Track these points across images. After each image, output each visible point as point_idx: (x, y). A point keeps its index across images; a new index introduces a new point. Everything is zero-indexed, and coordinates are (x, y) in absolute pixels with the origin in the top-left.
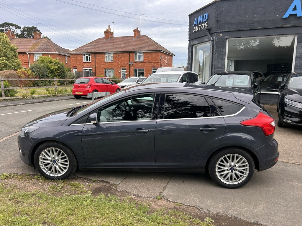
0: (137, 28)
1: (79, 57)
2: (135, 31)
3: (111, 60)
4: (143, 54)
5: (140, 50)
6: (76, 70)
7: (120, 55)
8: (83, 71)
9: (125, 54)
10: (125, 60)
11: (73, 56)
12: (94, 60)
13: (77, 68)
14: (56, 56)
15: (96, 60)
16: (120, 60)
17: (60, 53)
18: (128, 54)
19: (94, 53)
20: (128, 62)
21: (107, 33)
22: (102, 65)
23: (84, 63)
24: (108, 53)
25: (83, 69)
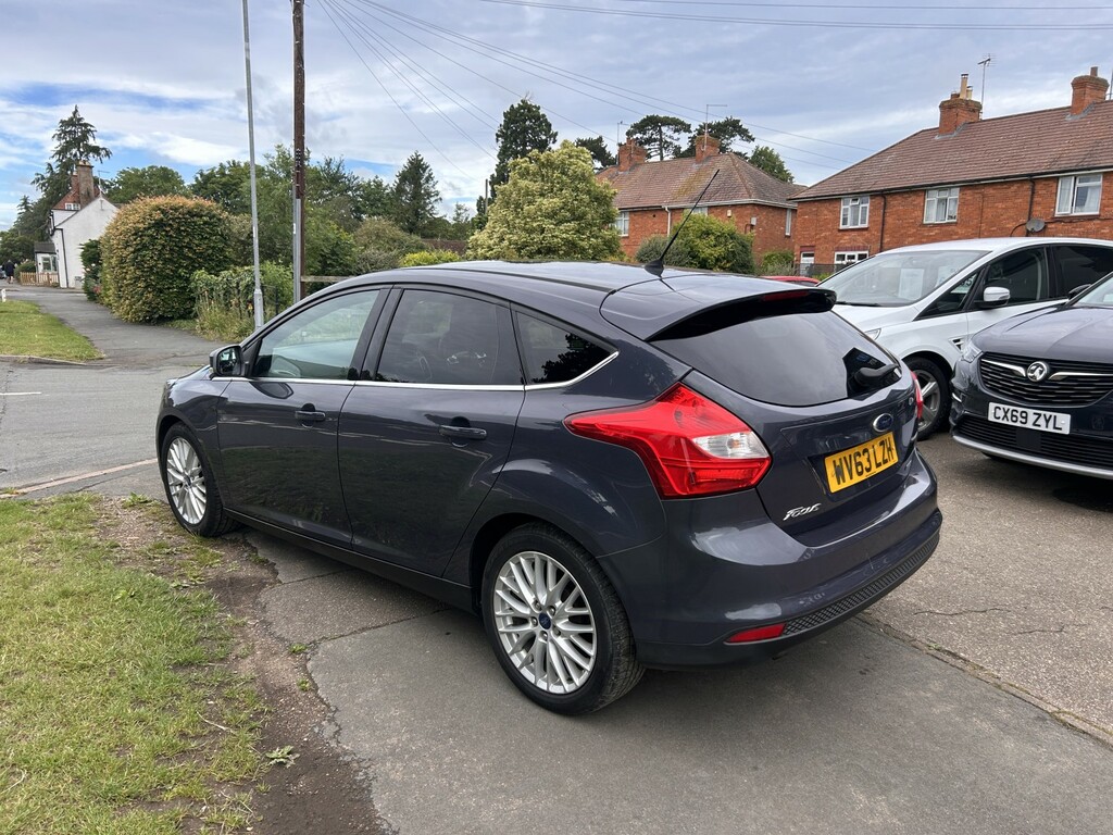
0: (1094, 70)
1: (826, 212)
2: (1079, 84)
3: (951, 217)
4: (1100, 183)
5: (1085, 165)
6: (811, 260)
7: (990, 191)
8: (836, 262)
9: (1014, 188)
10: (1011, 213)
11: (807, 208)
12: (880, 219)
13: (816, 253)
14: (748, 211)
15: (889, 220)
16: (988, 213)
17: (767, 202)
18: (1028, 186)
19: (882, 191)
20: (1022, 221)
21: (950, 107)
22: (910, 236)
23: (840, 234)
24: (940, 190)
25: (837, 253)
